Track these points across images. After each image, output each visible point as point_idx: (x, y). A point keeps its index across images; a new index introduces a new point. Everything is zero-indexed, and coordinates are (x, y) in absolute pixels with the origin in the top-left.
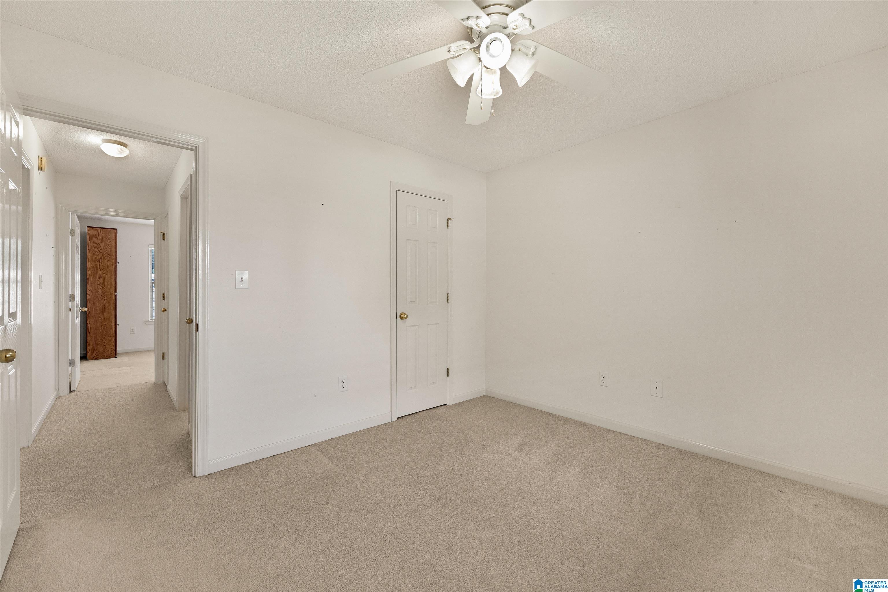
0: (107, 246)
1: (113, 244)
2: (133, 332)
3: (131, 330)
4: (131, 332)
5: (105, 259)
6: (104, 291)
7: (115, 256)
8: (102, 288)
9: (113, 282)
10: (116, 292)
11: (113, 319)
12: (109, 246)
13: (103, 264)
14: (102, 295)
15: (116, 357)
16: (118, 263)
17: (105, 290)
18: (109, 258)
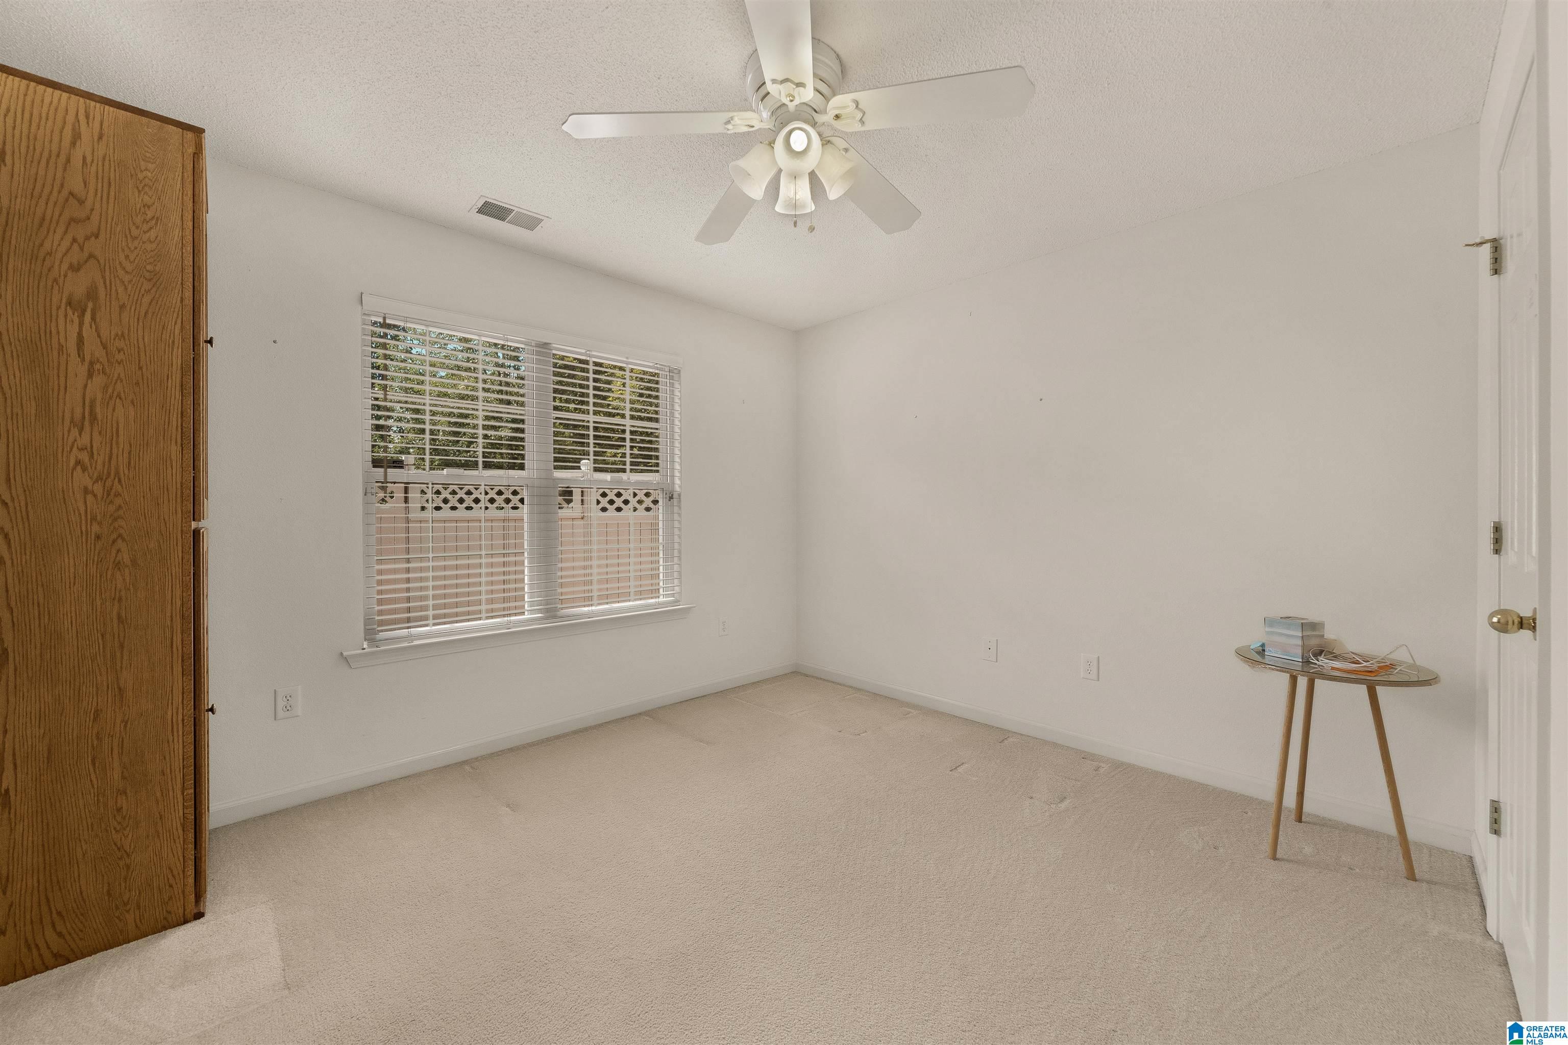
0: (138, 220)
1: (175, 218)
2: (287, 709)
3: (281, 703)
4: (281, 713)
5: (122, 307)
6: (112, 508)
7: (188, 294)
8: (98, 488)
9: (175, 450)
10: (196, 514)
11: (178, 683)
12: (145, 221)
13: (105, 333)
14: (98, 537)
15: (199, 915)
16: (210, 342)
17: (118, 501)
18: (146, 300)
